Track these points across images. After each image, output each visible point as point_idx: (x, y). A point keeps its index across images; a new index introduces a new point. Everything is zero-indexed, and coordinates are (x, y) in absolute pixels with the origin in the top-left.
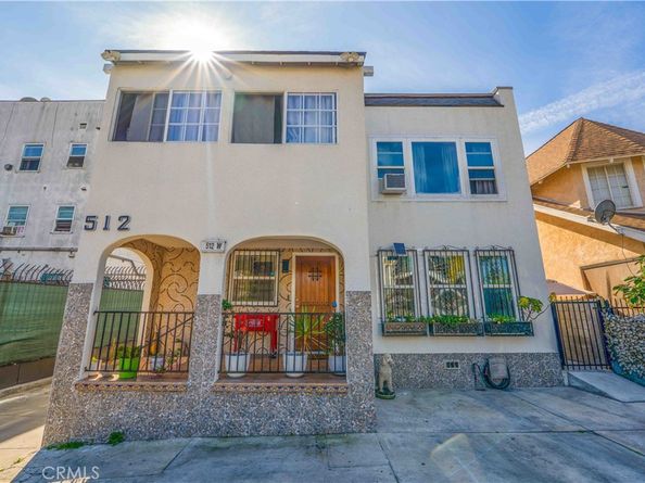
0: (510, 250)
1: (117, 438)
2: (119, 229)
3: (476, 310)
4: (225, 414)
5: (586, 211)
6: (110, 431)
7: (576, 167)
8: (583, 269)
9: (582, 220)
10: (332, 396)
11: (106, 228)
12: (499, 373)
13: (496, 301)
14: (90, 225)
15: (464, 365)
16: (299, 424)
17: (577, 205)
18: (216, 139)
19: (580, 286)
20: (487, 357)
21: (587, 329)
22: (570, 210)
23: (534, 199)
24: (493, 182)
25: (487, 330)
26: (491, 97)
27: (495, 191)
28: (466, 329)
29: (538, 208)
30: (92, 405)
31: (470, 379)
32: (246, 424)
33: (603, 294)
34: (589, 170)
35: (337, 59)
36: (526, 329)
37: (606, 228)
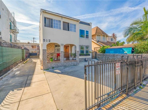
0: (89, 46)
1: (53, 68)
2: (49, 42)
3: (85, 53)
4: (65, 64)
5: (96, 41)
6: (52, 67)
7: (96, 35)
8: (94, 48)
9: (96, 42)
10: (75, 61)
11: (47, 41)
12: (86, 60)
13: (87, 52)
14: (44, 41)
15: (83, 59)
16: (72, 64)
17: (95, 40)
18: (61, 29)
19: (94, 50)
20: (85, 58)
21: (94, 55)
22: (94, 40)
23: (92, 39)
24: (88, 37)
25: (86, 55)
26: (89, 24)
27: (88, 38)
28: (84, 55)
29: (92, 40)
30: (49, 65)
31: (83, 60)
32: (67, 65)
33: (96, 51)
34: (97, 35)
35: (77, 20)
36: (89, 55)
37: (98, 44)
